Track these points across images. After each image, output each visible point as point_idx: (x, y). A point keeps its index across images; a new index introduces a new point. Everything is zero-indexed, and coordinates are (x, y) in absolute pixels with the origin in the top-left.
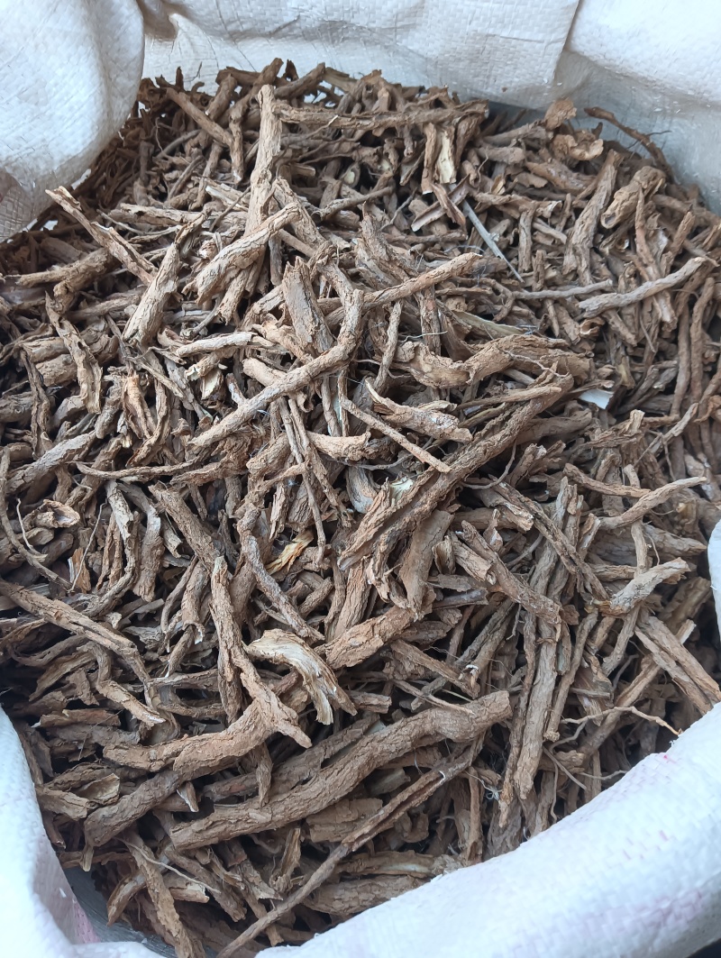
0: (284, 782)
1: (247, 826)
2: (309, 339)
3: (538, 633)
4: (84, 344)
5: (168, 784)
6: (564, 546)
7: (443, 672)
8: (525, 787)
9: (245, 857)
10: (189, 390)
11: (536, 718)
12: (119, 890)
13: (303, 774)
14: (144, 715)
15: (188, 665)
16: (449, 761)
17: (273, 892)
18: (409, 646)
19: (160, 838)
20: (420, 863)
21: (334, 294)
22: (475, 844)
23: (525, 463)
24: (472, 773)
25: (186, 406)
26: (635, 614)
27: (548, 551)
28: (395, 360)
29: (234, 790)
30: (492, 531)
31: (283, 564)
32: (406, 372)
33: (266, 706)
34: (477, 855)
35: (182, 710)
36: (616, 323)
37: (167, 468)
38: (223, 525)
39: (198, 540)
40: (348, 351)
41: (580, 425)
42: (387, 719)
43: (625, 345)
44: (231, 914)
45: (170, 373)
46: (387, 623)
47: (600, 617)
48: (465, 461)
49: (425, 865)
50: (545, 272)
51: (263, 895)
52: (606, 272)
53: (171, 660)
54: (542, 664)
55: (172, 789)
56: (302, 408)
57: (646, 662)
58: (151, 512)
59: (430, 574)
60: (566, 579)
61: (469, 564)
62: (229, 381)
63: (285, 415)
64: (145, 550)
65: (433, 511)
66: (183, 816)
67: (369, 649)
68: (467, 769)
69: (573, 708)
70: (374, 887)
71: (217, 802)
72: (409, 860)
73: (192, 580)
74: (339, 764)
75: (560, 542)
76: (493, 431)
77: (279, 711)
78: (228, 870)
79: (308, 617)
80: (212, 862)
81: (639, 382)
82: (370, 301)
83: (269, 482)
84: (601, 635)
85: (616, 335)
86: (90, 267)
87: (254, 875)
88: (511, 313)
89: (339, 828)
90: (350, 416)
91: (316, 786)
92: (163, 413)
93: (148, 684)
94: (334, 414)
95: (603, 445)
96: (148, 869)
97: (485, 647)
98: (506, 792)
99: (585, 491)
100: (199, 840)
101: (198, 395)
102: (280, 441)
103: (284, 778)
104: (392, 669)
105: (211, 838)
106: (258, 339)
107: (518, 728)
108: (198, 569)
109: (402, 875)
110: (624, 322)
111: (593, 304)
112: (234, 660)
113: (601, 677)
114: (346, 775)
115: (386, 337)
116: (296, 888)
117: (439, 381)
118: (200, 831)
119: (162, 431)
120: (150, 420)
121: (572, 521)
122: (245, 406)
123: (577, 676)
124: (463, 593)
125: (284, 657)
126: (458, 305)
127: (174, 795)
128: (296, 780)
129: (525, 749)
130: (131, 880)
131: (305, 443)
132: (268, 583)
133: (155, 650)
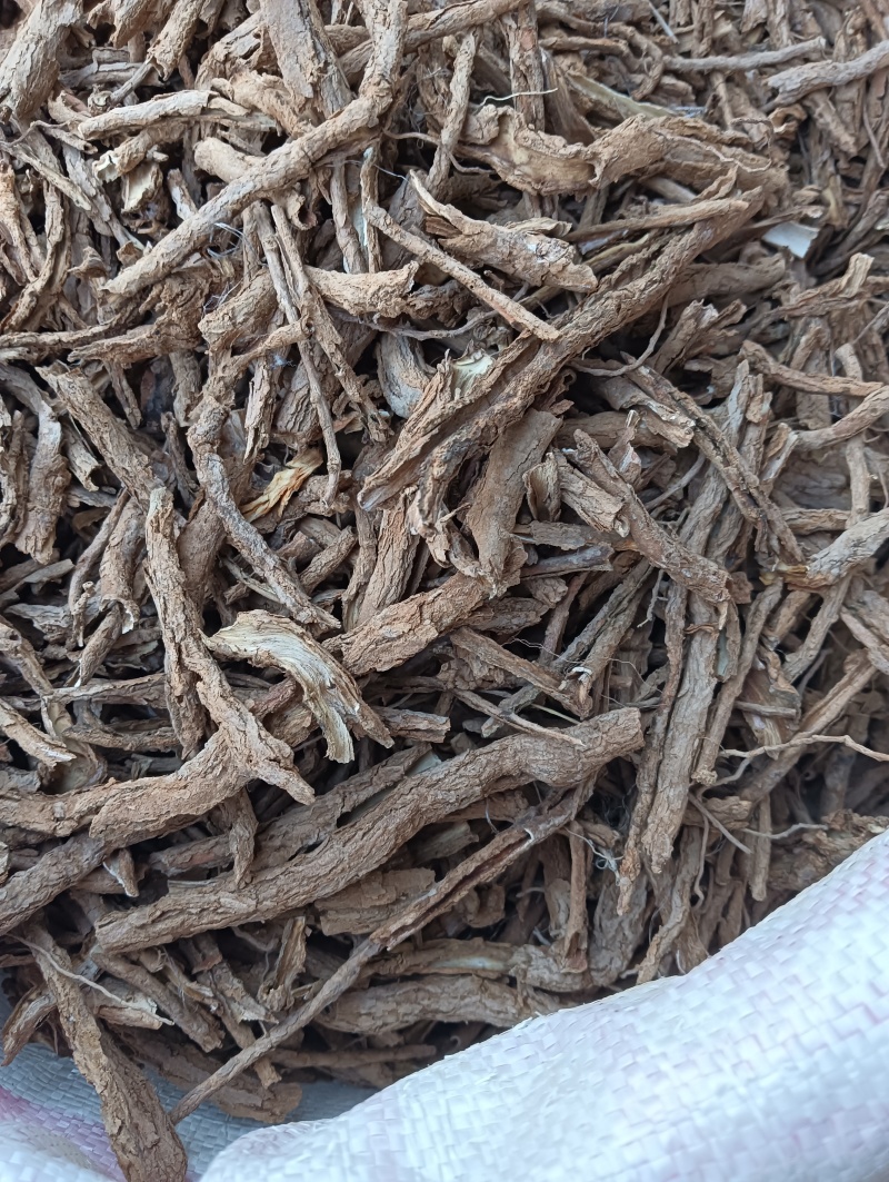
0: (278, 849)
1: (217, 918)
2: (309, 92)
3: (689, 617)
5: (87, 856)
6: (741, 474)
7: (535, 678)
8: (659, 855)
9: (220, 959)
10: (101, 198)
11: (681, 749)
12: (20, 1011)
13: (308, 837)
14: (46, 751)
15: (120, 666)
16: (539, 813)
17: (263, 1012)
18: (480, 638)
19: (85, 931)
20: (491, 957)
21: (357, 19)
22: (577, 935)
23: (681, 335)
24: (575, 833)
25: (100, 228)
26: (844, 587)
27: (712, 484)
28: (463, 139)
29: (197, 861)
30: (624, 449)
31: (272, 504)
32: (487, 166)
33: (238, 737)
34: (579, 950)
35: (106, 740)
36: (826, 116)
37: (65, 336)
38: (171, 438)
39: (126, 462)
40: (377, 111)
41: (767, 278)
42: (445, 751)
43: (836, 151)
44: (198, 1040)
45: (69, 168)
46: (443, 601)
47: (785, 592)
48: (584, 322)
49: (498, 959)
50: (715, 23)
51: (248, 1016)
52: (813, 27)
53: (83, 660)
54: (692, 665)
55: (95, 862)
56: (297, 222)
57: (853, 661)
58: (45, 412)
59: (518, 521)
60: (737, 531)
61: (585, 503)
62: (172, 183)
63: (266, 236)
64: (36, 478)
65: (528, 410)
66: (117, 901)
67: (414, 644)
68: (568, 825)
69: (738, 734)
70: (421, 995)
71: (173, 878)
72: (475, 952)
73: (115, 532)
74: (364, 821)
75: (739, 466)
76: (630, 274)
77: (261, 746)
78: (193, 978)
79: (315, 591)
80: (165, 968)
81: (856, 218)
82: (420, 27)
83: (241, 358)
84: (786, 618)
85: (824, 135)
87: (233, 986)
88: (658, 88)
89: (366, 915)
90: (383, 240)
91: (328, 856)
92: (55, 238)
93: (48, 695)
94: (354, 234)
95: (804, 311)
96: (59, 985)
97: (604, 635)
98: (628, 862)
99: (774, 386)
100: (142, 939)
101: (116, 206)
102: (258, 283)
103: (277, 842)
104: (452, 673)
105: (160, 935)
106: (219, 102)
107: (652, 764)
108: (128, 512)
109: (464, 975)
110: (838, 114)
111: (790, 80)
112: (187, 661)
113: (784, 686)
114: (377, 837)
115: (448, 95)
116: (300, 1003)
117: (541, 181)
118: (143, 927)
119: (54, 269)
120: (36, 250)
121: (752, 433)
122: (194, 219)
123: (746, 685)
124: (571, 552)
125: (270, 656)
126: (572, 65)
127: (99, 869)
128: (296, 847)
129: (661, 797)
130: (40, 994)
131: (302, 284)
132: (245, 535)
133: (61, 643)
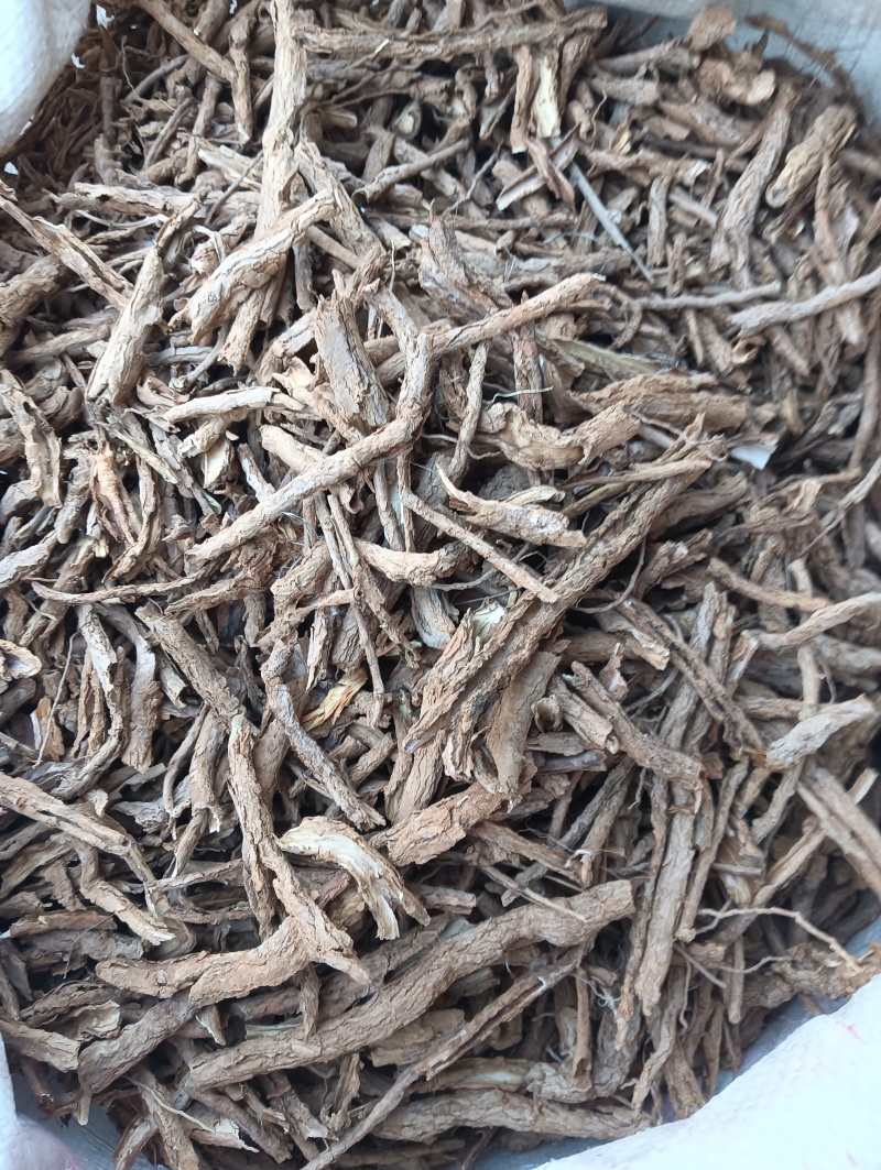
0: (337, 1002)
1: (290, 1061)
2: (356, 409)
3: (671, 800)
4: (32, 405)
5: (183, 1013)
6: (709, 686)
7: (544, 859)
8: (650, 1001)
9: (288, 1088)
10: (185, 471)
11: (665, 911)
12: (127, 1136)
13: (361, 991)
14: (147, 927)
15: (203, 850)
16: (550, 962)
17: (326, 1131)
18: (499, 829)
19: (178, 1065)
20: (511, 1072)
21: (387, 330)
22: (582, 1061)
23: (657, 568)
24: (580, 977)
25: (184, 492)
26: (799, 768)
27: (686, 690)
28: (479, 431)
29: (270, 1011)
30: (612, 673)
31: (327, 716)
32: (497, 449)
33: (309, 929)
34: (584, 1071)
35: (197, 918)
36: (783, 344)
37: (159, 586)
38: (243, 657)
39: (210, 686)
40: (411, 430)
41: (731, 499)
42: (475, 918)
43: (792, 373)
44: (273, 1155)
45: (157, 445)
46: (467, 806)
47: (751, 768)
48: (574, 579)
49: (517, 1073)
50: (686, 268)
51: (313, 1134)
52: (770, 269)
53: (179, 854)
54: (674, 838)
55: (190, 1016)
56: (348, 508)
57: (808, 824)
58: (142, 646)
59: (529, 736)
60: (708, 724)
61: (583, 725)
62: (242, 455)
63: (323, 516)
64: (136, 702)
65: (533, 657)
66: (205, 1045)
67: (446, 843)
68: (575, 970)
69: (714, 893)
70: (453, 1107)
71: (249, 1022)
72: (497, 1068)
73: (202, 738)
74: (407, 981)
75: (707, 679)
76: (615, 528)
77: (326, 937)
78: (267, 1104)
79: (359, 787)
80: (246, 1097)
81: (809, 422)
82: (442, 345)
83: (305, 610)
84: (752, 791)
85: (780, 358)
86: (34, 286)
87: (301, 1110)
88: (638, 334)
89: (408, 1050)
90: (415, 517)
91: (378, 1010)
92: (150, 509)
93: (150, 886)
94: (394, 515)
95: (762, 529)
96: (162, 1118)
97: (600, 818)
98: (624, 1005)
99: (735, 597)
100: (228, 1077)
101: (198, 477)
102: (318, 553)
103: (336, 996)
104: (476, 854)
105: (243, 1074)
106: (281, 398)
107: (642, 923)
108: (210, 720)
109: (489, 1089)
110: (794, 341)
111: (750, 318)
112: (264, 860)
113: (750, 850)
114: (418, 991)
115: (465, 400)
116: (355, 1122)
117: (540, 460)
118: (229, 1068)
119: (149, 534)
120: (133, 516)
121: (719, 647)
122: (267, 505)
123: (721, 848)
124: (572, 757)
125: (331, 856)
126: (563, 330)
127: (192, 1021)
128: (351, 1000)
129: (650, 951)
130: (143, 1121)
131: (353, 559)
132: (306, 747)
133: (157, 833)
